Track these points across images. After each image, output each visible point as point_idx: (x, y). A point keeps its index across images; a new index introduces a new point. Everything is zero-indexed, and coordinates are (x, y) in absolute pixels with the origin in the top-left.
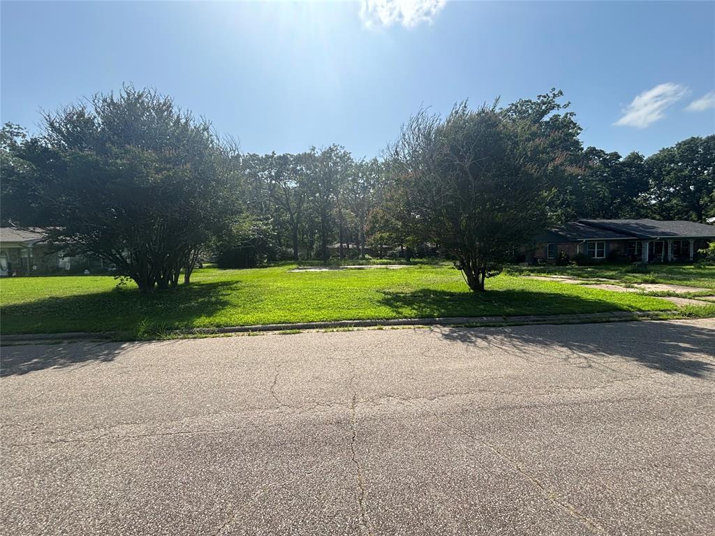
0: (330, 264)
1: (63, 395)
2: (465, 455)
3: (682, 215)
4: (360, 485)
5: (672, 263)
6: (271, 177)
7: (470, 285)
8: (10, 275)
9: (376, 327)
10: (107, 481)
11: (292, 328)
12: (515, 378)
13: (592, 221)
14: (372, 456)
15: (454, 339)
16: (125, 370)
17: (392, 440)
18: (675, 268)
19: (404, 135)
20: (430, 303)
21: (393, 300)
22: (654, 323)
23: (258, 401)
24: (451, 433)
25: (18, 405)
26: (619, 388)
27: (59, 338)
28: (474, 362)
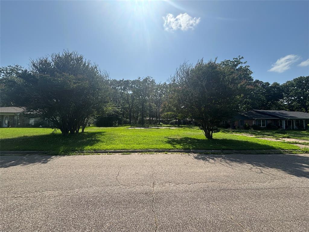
0: (145, 126)
1: (24, 177)
2: (206, 211)
3: (299, 109)
4: (155, 223)
5: (296, 130)
6: (121, 89)
7: (206, 136)
8: (8, 127)
9: (164, 153)
10: (38, 216)
11: (127, 152)
12: (228, 177)
13: (259, 111)
14: (161, 209)
15: (199, 159)
16: (52, 167)
17: (171, 202)
18: (298, 132)
19: (177, 72)
20: (188, 143)
21: (172, 141)
22: (290, 155)
23: (110, 182)
24: (199, 200)
25: (3, 180)
26: (276, 183)
27: (25, 153)
28: (209, 169)
